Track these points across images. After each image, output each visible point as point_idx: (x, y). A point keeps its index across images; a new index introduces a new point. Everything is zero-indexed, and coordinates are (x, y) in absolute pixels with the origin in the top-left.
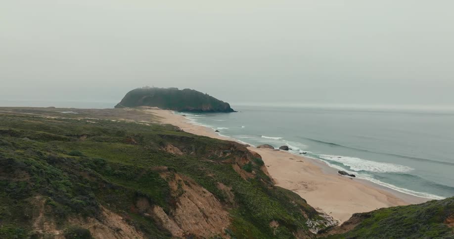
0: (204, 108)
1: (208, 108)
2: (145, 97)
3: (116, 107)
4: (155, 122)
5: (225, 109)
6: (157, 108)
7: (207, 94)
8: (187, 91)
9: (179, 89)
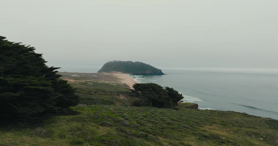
0: (147, 73)
1: (149, 73)
2: (114, 66)
3: (98, 72)
4: (118, 83)
5: (159, 73)
6: (121, 72)
7: (149, 64)
8: (137, 63)
9: (133, 62)
